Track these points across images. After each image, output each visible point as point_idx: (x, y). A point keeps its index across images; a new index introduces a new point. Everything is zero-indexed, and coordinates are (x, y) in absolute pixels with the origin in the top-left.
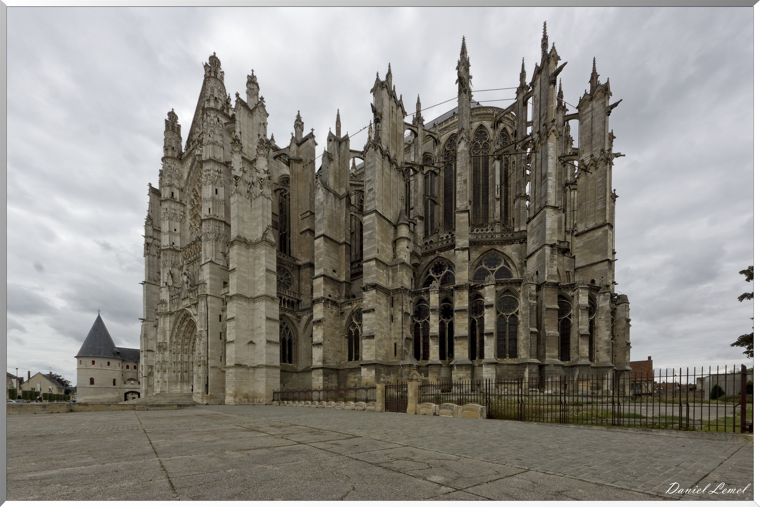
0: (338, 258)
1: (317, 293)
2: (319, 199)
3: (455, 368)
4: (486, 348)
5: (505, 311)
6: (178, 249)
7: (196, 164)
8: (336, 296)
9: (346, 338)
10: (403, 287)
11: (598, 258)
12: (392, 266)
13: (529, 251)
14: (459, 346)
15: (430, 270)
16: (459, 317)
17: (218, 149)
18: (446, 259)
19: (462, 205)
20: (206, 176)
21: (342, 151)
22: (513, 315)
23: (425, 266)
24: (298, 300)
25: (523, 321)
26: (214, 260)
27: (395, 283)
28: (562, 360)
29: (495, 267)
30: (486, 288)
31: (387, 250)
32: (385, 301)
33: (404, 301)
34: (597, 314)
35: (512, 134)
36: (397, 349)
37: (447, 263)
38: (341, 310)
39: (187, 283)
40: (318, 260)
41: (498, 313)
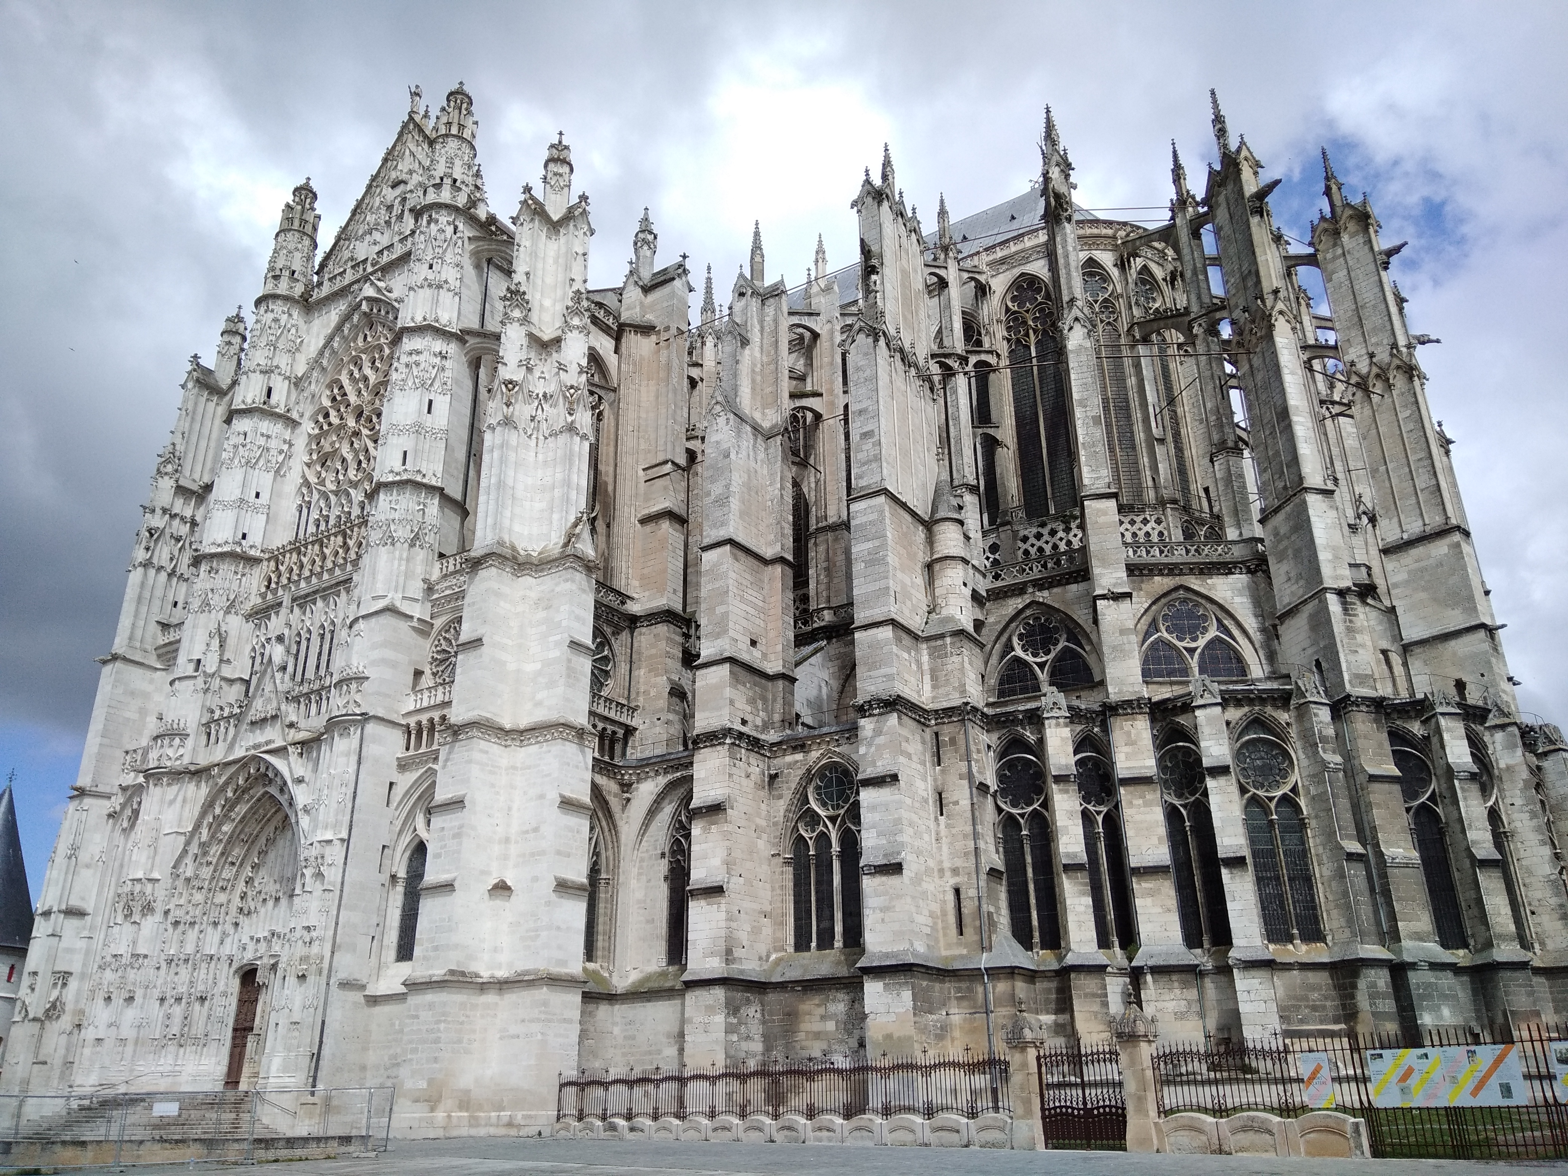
0: (761, 604)
1: (707, 714)
2: (718, 442)
3: (1149, 978)
4: (1231, 907)
5: (1262, 786)
6: (253, 552)
7: (356, 318)
8: (759, 722)
9: (787, 862)
10: (967, 704)
11: (1456, 620)
12: (928, 639)
13: (1281, 601)
14: (1149, 901)
15: (1015, 640)
16: (1135, 802)
17: (445, 297)
18: (1058, 610)
19: (1098, 478)
20: (407, 366)
21: (767, 319)
22: (1284, 797)
23: (999, 627)
24: (627, 726)
25: (1316, 817)
26: (398, 604)
27: (941, 691)
28: (1445, 945)
29: (1194, 639)
30: (1198, 713)
31: (913, 591)
32: (920, 747)
33: (973, 748)
34: (1499, 790)
35: (1165, 280)
36: (965, 911)
37: (1061, 621)
38: (769, 768)
39: (284, 668)
40: (712, 609)
41: (1243, 790)
